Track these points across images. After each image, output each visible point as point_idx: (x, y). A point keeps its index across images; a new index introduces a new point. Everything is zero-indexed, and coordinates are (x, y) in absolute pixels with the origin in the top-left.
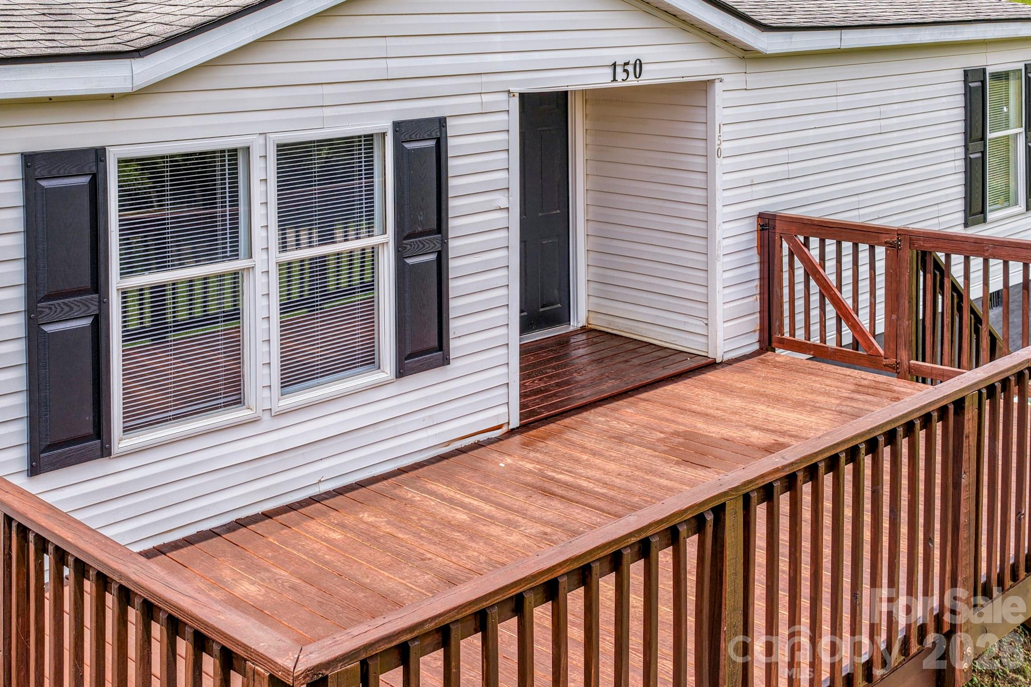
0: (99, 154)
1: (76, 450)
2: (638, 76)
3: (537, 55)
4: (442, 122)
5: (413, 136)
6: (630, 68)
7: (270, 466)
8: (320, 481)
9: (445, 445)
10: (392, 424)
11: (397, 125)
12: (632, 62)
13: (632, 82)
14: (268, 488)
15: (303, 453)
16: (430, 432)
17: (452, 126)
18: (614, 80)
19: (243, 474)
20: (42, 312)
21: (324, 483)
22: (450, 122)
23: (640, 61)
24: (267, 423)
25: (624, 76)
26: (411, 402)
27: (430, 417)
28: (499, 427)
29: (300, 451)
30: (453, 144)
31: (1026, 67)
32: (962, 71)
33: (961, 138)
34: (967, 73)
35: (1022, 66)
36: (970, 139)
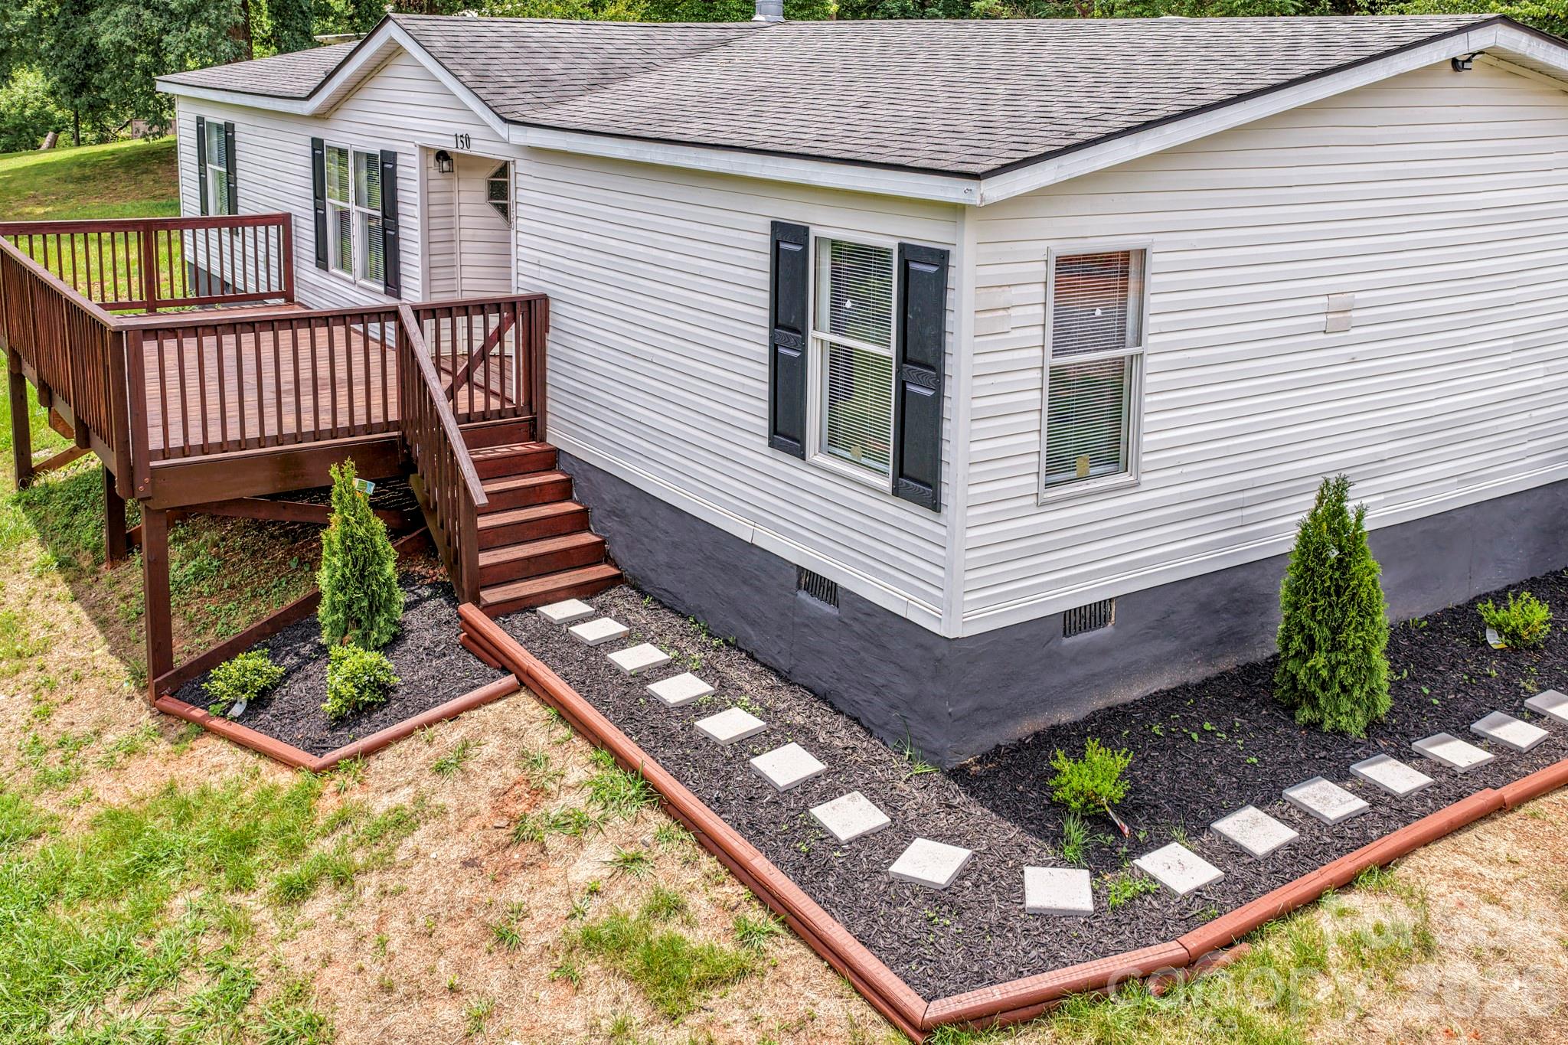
2: (468, 147)
4: (395, 155)
6: (464, 141)
11: (381, 153)
12: (464, 135)
13: (467, 151)
17: (399, 159)
18: (457, 146)
22: (398, 156)
23: (468, 135)
30: (399, 170)
31: (902, 247)
32: (768, 221)
33: (764, 316)
34: (776, 226)
35: (892, 244)
36: (776, 323)
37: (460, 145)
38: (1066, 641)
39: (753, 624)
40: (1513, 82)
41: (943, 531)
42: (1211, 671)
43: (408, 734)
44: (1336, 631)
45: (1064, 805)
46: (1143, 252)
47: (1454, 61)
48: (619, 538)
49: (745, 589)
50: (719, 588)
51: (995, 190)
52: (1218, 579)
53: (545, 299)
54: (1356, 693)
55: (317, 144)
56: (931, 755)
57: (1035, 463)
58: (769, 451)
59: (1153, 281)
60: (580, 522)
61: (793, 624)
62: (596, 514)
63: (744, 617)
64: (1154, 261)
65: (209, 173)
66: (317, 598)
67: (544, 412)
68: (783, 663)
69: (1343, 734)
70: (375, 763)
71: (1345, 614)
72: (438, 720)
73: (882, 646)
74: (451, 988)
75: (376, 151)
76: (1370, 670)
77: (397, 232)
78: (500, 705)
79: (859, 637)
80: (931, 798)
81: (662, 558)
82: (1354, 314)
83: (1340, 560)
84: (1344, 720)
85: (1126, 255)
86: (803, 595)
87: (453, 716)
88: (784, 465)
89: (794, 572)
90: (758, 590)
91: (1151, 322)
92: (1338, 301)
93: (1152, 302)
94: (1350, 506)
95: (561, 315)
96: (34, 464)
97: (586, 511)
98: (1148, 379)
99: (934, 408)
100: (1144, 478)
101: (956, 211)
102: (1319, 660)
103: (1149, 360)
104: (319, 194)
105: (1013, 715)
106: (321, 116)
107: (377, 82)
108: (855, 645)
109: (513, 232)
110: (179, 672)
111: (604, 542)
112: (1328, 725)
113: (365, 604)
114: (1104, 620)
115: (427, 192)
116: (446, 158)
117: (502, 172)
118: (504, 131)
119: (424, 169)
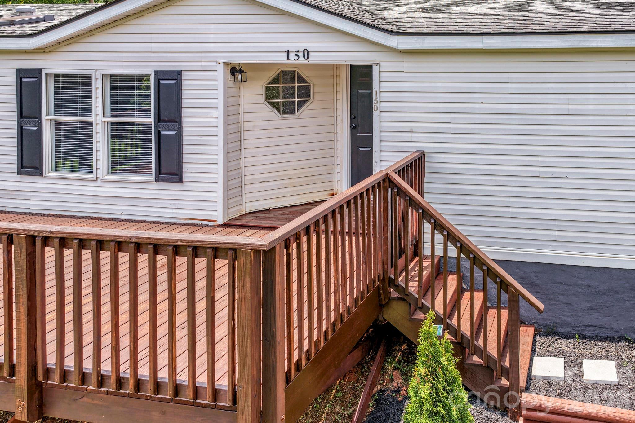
0: (40, 71)
1: (31, 171)
2: (306, 58)
3: (235, 45)
4: (180, 73)
5: (166, 78)
6: (301, 54)
7: (101, 200)
8: (121, 214)
9: (184, 219)
10: (155, 201)
11: (156, 73)
12: (301, 50)
13: (302, 61)
14: (100, 208)
15: (115, 200)
16: (174, 211)
17: (185, 76)
18: (288, 59)
19: (90, 200)
20: (22, 122)
21: (124, 215)
22: (184, 73)
23: (307, 50)
24: (99, 183)
25: (296, 58)
26: (164, 194)
27: (174, 204)
28: (214, 221)
29: (115, 199)
30: (185, 84)
37: (292, 56)
55: (27, 76)
77: (180, 131)
104: (29, 114)
106: (42, 50)
115: (227, 97)
116: (241, 71)
117: (276, 80)
118: (392, 41)
119: (225, 80)
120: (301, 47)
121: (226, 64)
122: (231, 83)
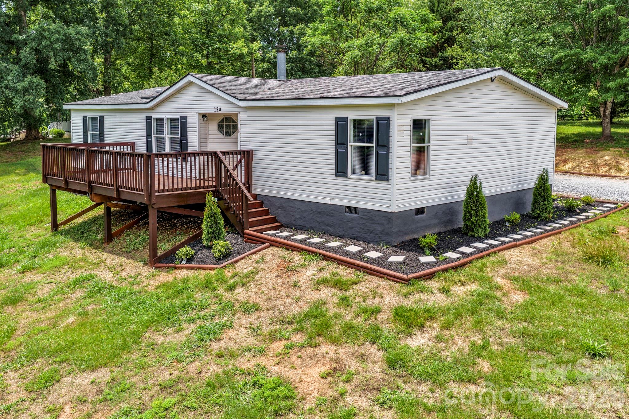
2: (220, 111)
3: (201, 105)
5: (183, 119)
6: (218, 109)
11: (180, 117)
22: (188, 117)
23: (220, 107)
30: (188, 121)
31: (377, 118)
32: (335, 117)
33: (334, 142)
34: (337, 118)
35: (374, 118)
36: (337, 143)
37: (216, 110)
38: (416, 217)
39: (330, 226)
40: (503, 85)
41: (390, 186)
42: (446, 230)
43: (243, 258)
44: (476, 212)
45: (424, 246)
46: (429, 120)
47: (491, 79)
48: (281, 215)
49: (328, 217)
50: (318, 219)
51: (404, 99)
52: (447, 205)
53: (252, 151)
54: (482, 227)
55: (148, 119)
56: (389, 243)
57: (409, 170)
58: (335, 178)
59: (432, 128)
60: (267, 212)
61: (344, 222)
62: (272, 210)
63: (327, 225)
64: (432, 123)
65: (89, 135)
66: (201, 234)
67: (252, 184)
68: (341, 234)
69: (480, 237)
70: (236, 265)
71: (478, 207)
72: (251, 254)
73: (373, 220)
74: (287, 296)
75: (178, 117)
76: (485, 221)
77: (187, 141)
78: (267, 250)
79: (365, 219)
80: (390, 251)
81: (298, 216)
82: (473, 141)
83: (477, 195)
84: (480, 234)
85: (425, 121)
86: (347, 214)
87: (254, 253)
88: (341, 181)
89: (344, 208)
90: (332, 216)
91: (432, 138)
92: (470, 137)
93: (432, 133)
94: (478, 182)
95: (257, 155)
96: (58, 223)
97: (268, 210)
98: (431, 152)
99: (387, 156)
100: (431, 177)
101: (392, 106)
102: (474, 219)
103: (431, 147)
104: (149, 134)
105: (406, 234)
106: (152, 109)
107: (178, 95)
108: (364, 222)
109: (239, 134)
110: (159, 257)
111: (275, 217)
112: (476, 235)
113: (217, 232)
114: (423, 213)
115: (200, 127)
116: (206, 117)
117: (222, 121)
118: (239, 103)
119: (199, 120)
120: (218, 106)
121: (199, 113)
122: (202, 121)
